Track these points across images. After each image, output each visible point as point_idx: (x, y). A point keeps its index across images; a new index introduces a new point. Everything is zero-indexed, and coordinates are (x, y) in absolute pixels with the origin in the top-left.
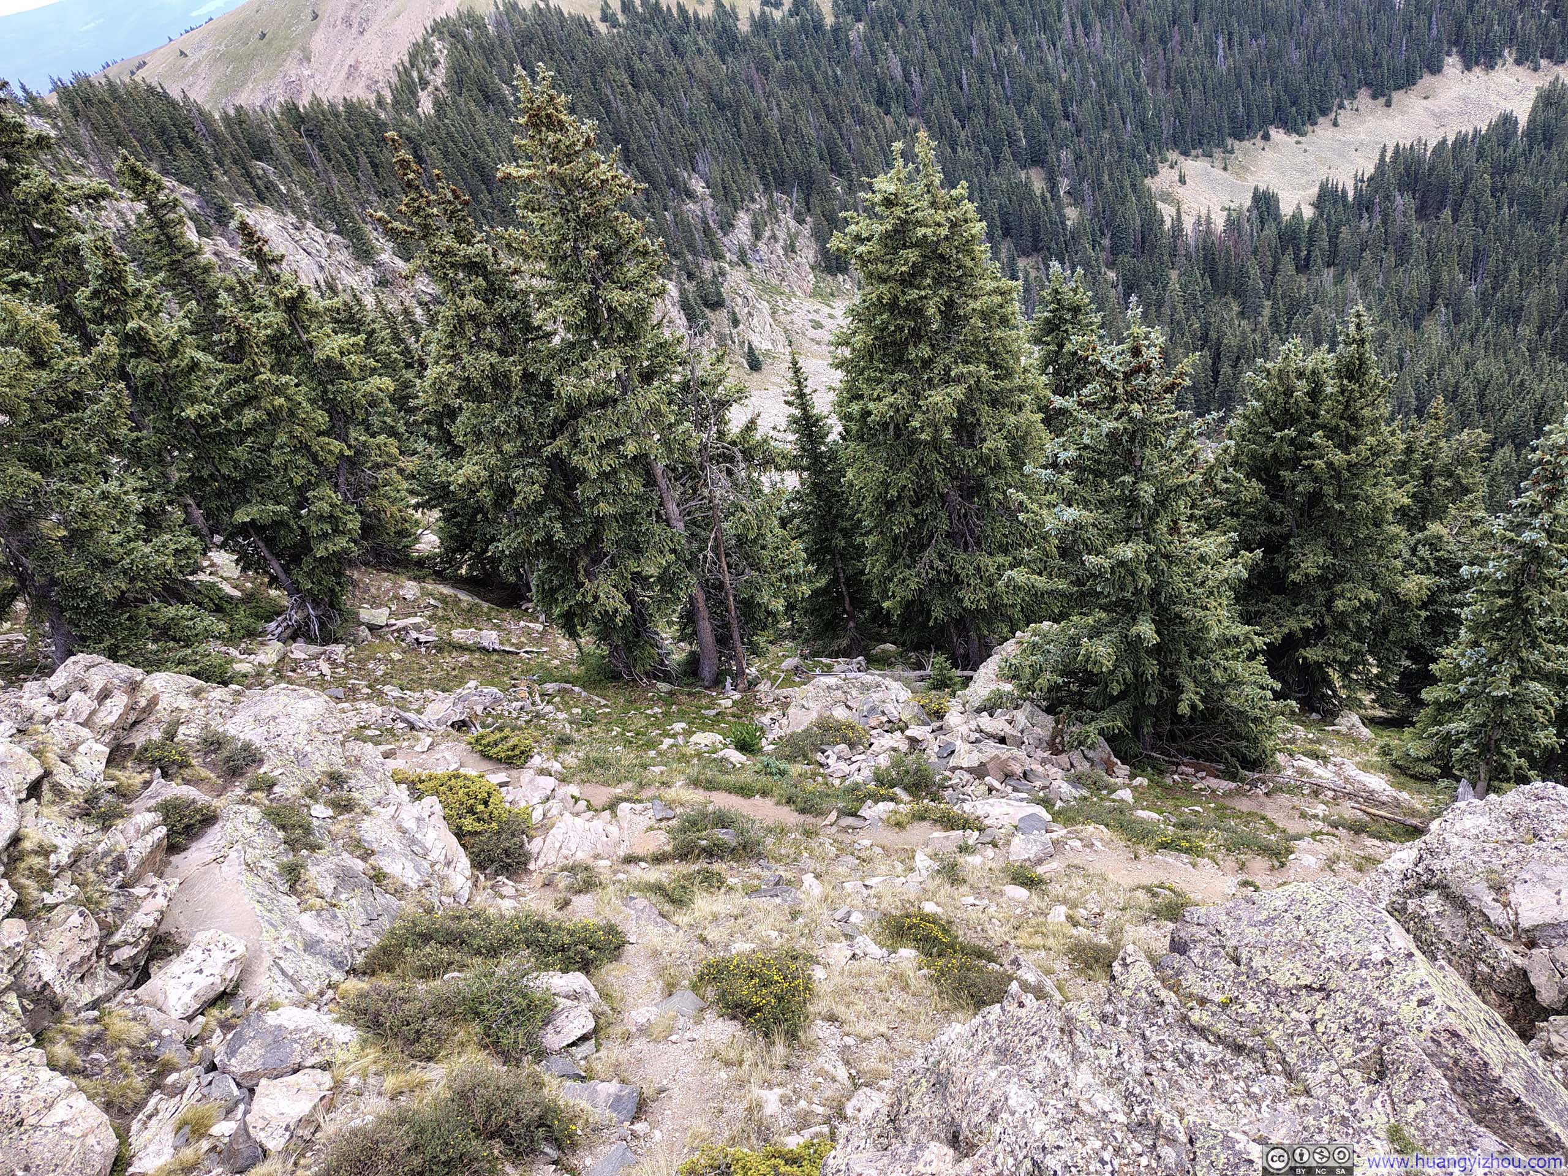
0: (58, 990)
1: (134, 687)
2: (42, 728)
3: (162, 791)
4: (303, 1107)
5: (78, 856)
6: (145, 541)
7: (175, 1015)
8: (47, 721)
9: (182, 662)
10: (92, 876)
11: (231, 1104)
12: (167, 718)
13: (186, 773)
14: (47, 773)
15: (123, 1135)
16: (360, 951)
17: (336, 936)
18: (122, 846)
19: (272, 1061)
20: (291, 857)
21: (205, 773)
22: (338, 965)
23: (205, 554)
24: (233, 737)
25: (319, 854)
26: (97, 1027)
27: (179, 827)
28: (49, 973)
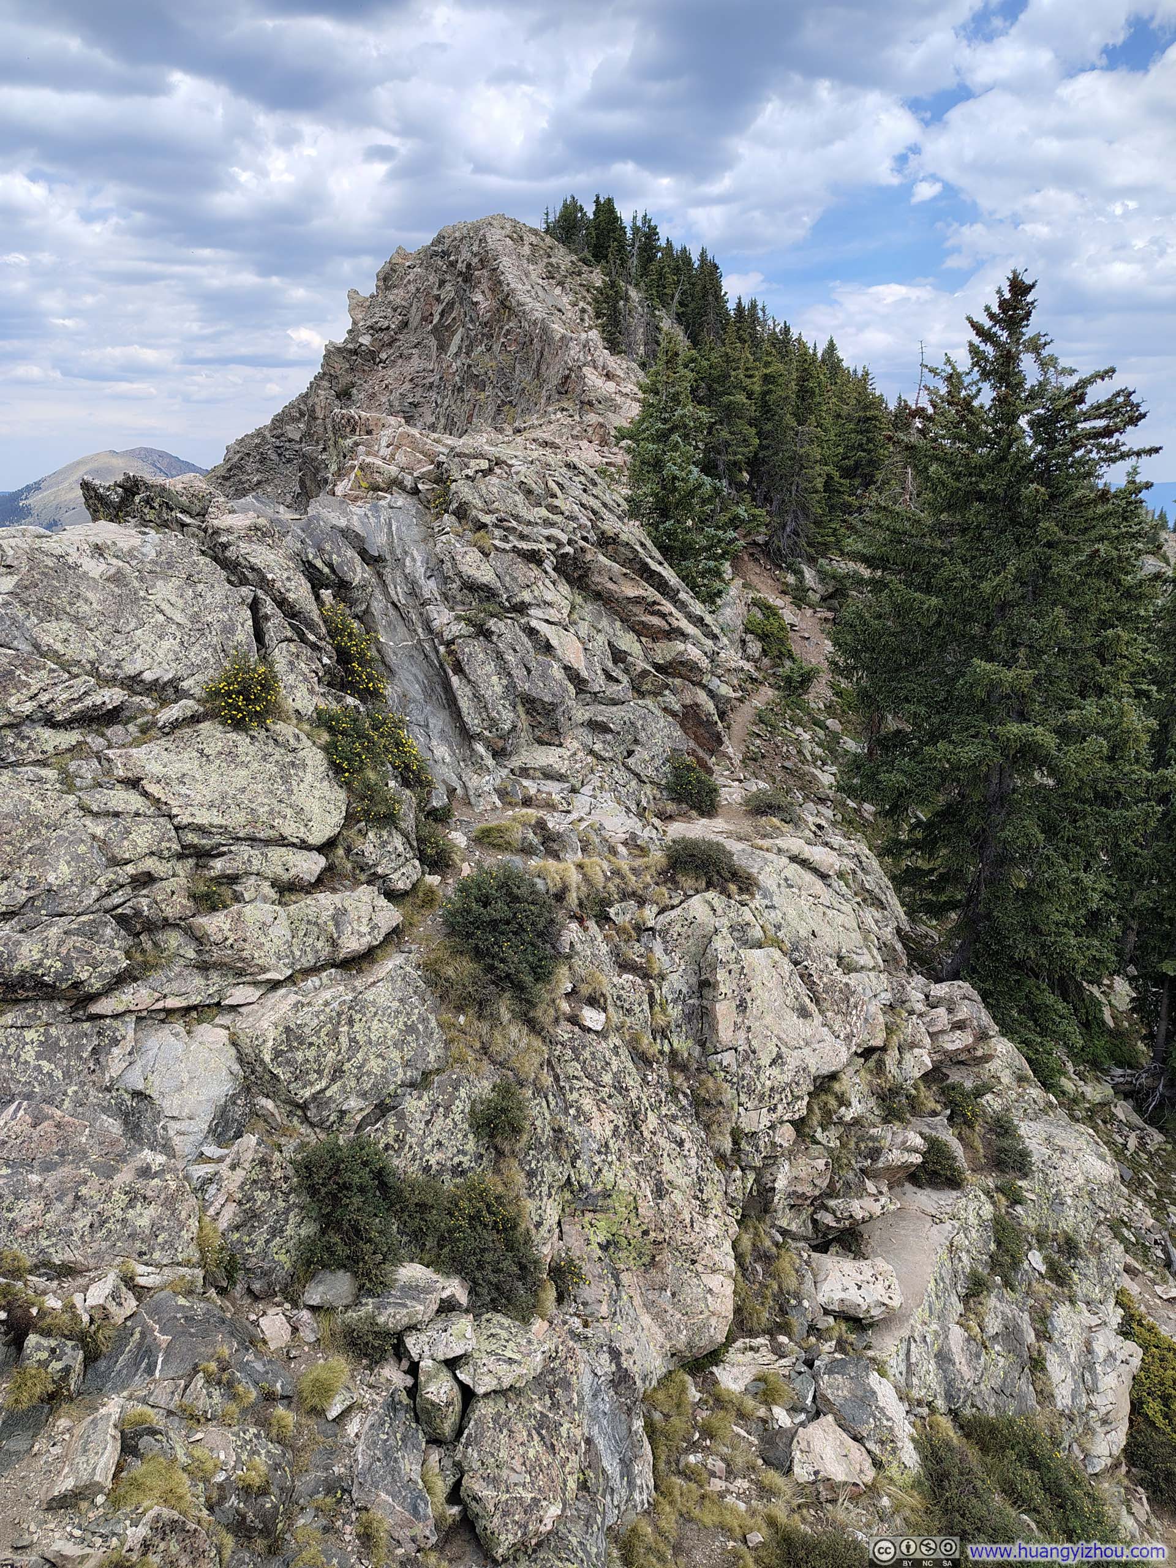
0: (776, 1200)
1: (983, 1036)
2: (905, 1015)
3: (940, 1128)
4: (838, 1472)
5: (857, 1122)
6: (1078, 935)
7: (822, 1299)
8: (911, 1012)
9: (1026, 1042)
10: (852, 1145)
11: (800, 1405)
12: (985, 1078)
13: (966, 1131)
14: (883, 1049)
15: (730, 1339)
16: (973, 1406)
17: (967, 1372)
18: (886, 1143)
19: (848, 1411)
20: (986, 1272)
21: (978, 1144)
22: (949, 1397)
23: (1111, 975)
24: (1021, 1137)
25: (1008, 1294)
26: (774, 1250)
27: (930, 1166)
28: (781, 1184)
